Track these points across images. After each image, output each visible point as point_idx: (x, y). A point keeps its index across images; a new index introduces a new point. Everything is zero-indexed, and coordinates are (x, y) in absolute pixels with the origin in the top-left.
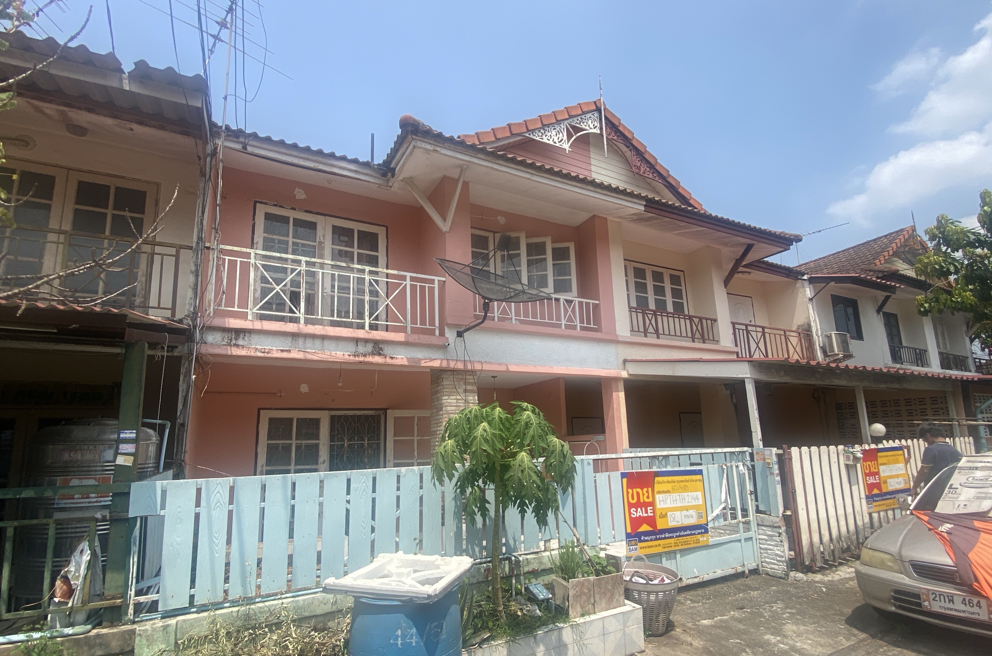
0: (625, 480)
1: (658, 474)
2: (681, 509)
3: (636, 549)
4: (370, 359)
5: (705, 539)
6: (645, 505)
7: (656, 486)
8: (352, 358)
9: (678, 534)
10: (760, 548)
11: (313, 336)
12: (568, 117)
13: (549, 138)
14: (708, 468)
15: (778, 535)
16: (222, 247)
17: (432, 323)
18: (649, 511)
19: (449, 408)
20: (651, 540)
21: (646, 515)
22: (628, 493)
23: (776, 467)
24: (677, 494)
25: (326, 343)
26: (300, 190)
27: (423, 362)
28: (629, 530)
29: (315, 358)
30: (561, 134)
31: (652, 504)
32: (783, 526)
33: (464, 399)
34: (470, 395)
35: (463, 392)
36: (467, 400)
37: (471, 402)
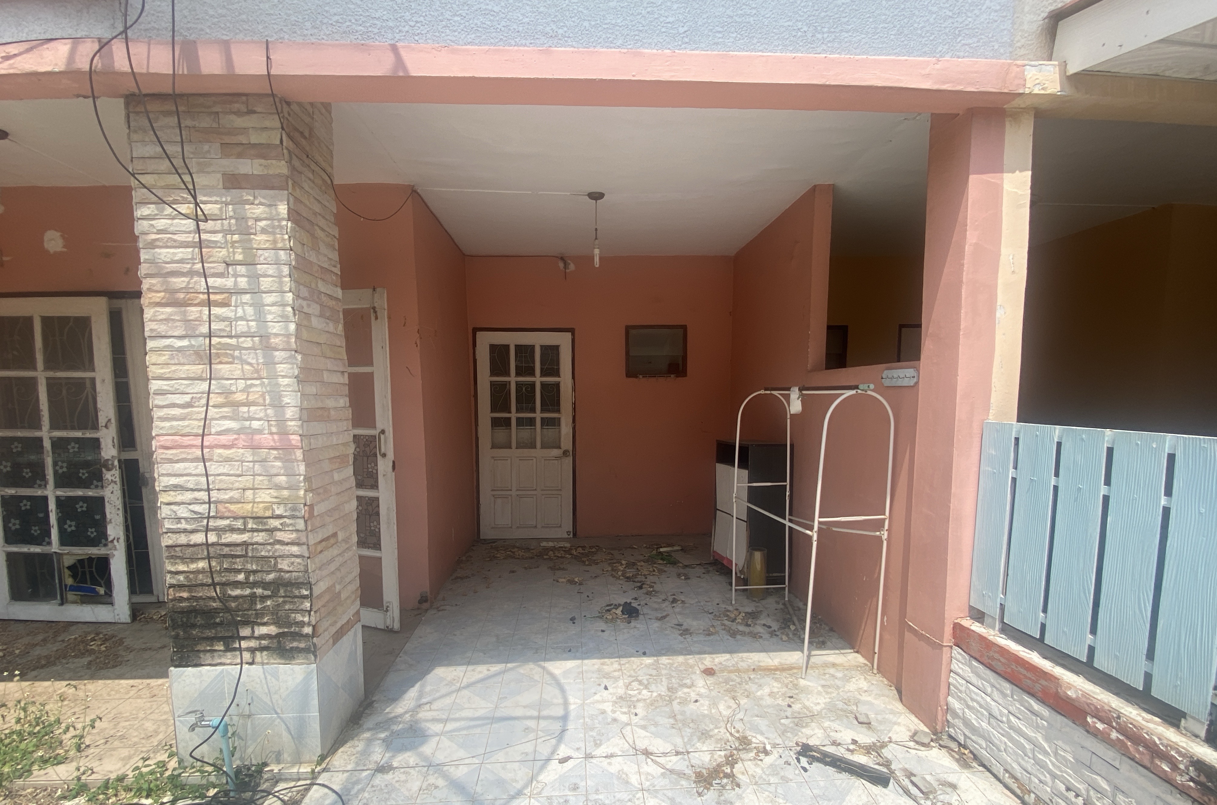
33: (231, 214)
34: (255, 197)
35: (221, 186)
36: (241, 219)
37: (258, 228)
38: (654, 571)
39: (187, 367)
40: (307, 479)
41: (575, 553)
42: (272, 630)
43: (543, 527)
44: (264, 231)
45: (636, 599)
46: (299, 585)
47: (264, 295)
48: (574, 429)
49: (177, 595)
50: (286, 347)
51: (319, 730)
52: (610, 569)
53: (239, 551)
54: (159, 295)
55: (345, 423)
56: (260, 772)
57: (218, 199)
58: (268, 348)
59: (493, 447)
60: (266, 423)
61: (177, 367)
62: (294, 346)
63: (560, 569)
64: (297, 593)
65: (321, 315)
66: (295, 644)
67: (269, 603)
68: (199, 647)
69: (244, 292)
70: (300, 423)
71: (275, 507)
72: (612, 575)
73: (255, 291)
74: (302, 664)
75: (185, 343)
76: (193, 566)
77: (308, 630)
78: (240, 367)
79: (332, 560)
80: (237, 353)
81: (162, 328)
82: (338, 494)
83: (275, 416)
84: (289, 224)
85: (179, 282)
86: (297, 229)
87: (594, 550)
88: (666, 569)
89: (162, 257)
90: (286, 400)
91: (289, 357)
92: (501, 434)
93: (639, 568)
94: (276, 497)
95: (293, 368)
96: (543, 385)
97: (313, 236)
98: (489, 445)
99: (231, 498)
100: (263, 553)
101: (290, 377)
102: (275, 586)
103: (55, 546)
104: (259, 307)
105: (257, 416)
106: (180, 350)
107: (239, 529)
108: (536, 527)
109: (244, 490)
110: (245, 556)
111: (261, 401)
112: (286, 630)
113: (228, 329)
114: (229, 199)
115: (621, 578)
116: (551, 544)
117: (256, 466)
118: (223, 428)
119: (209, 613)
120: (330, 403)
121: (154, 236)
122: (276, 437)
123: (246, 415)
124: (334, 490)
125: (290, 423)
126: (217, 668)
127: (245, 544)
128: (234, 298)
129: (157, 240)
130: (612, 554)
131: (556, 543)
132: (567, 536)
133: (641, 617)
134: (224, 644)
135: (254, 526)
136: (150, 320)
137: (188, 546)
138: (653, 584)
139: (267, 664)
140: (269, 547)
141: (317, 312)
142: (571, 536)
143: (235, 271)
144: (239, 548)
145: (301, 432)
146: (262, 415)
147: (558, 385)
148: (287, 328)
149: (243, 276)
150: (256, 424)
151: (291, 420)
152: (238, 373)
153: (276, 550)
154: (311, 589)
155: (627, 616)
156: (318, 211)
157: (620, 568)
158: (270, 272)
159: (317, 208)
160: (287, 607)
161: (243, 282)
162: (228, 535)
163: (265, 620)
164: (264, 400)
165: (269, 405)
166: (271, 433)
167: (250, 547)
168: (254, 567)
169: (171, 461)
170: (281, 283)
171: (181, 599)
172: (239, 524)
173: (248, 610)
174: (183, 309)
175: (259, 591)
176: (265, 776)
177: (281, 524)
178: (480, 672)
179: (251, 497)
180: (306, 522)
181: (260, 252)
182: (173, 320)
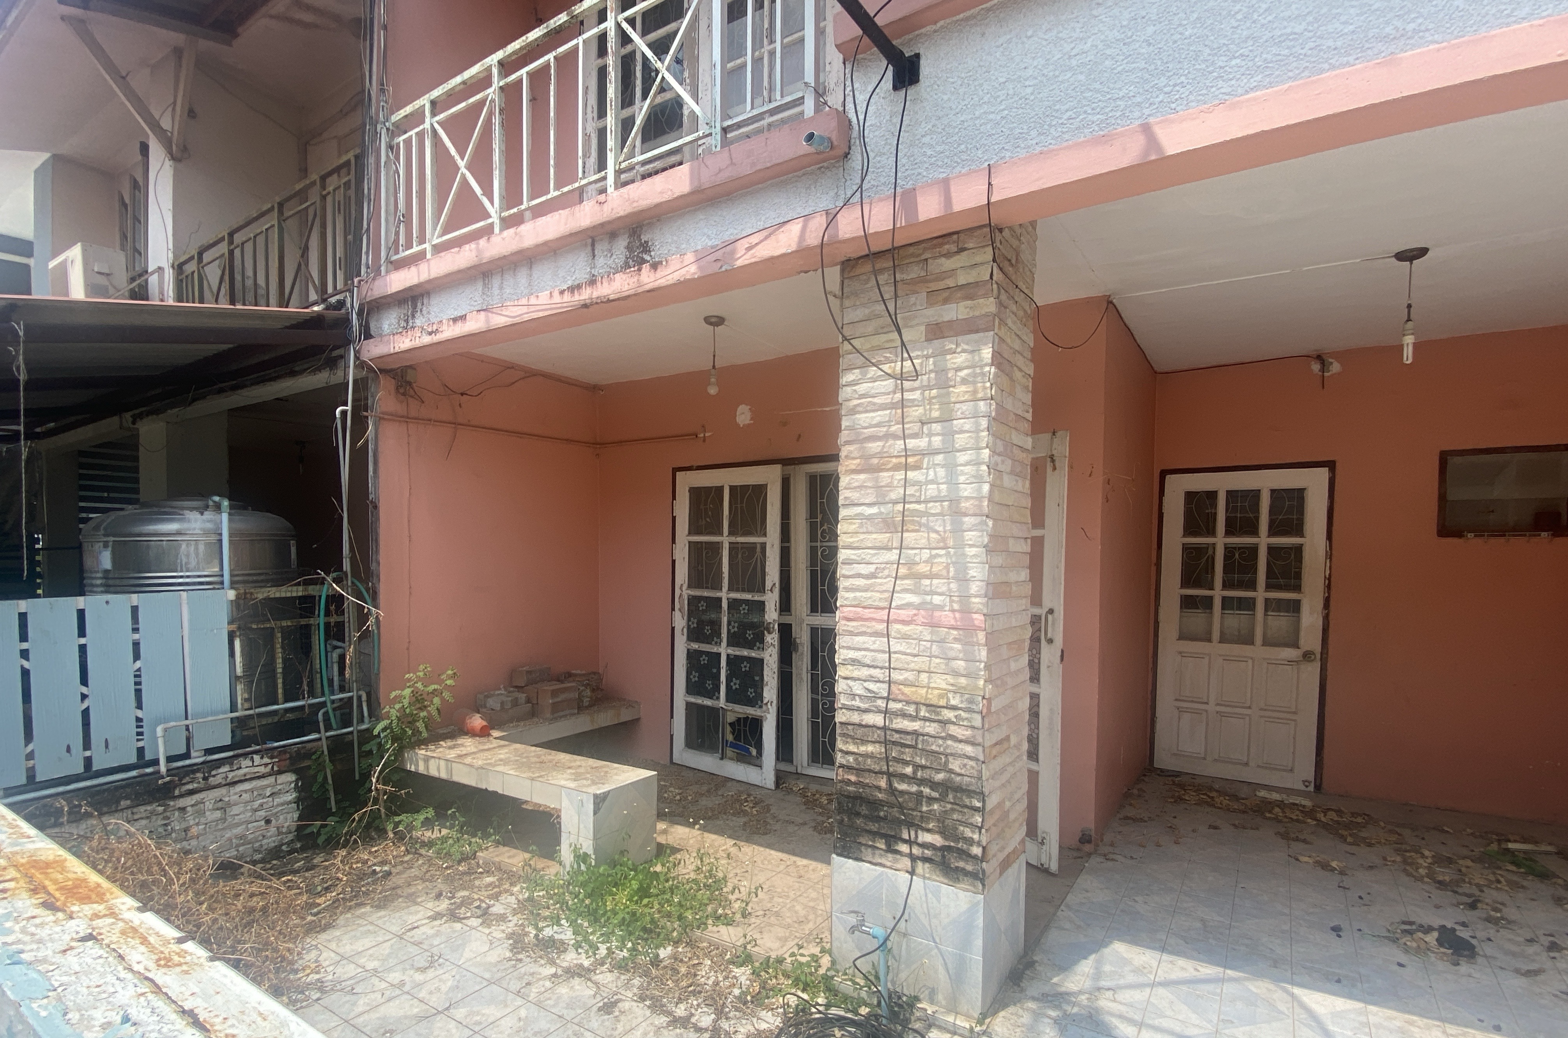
4: (603, 289)
8: (567, 297)
11: (512, 264)
16: (392, 116)
19: (865, 417)
25: (537, 272)
33: (932, 367)
34: (957, 345)
35: (923, 339)
36: (941, 371)
37: (958, 379)
38: (1499, 882)
39: (874, 536)
40: (988, 667)
41: (1323, 819)
42: (936, 840)
43: (1258, 766)
44: (964, 381)
45: (1464, 924)
46: (970, 793)
47: (958, 454)
48: (1326, 618)
49: (846, 777)
50: (978, 512)
51: (980, 979)
52: (1398, 859)
53: (909, 740)
54: (855, 462)
55: (1024, 601)
56: (911, 1006)
57: (919, 353)
58: (956, 512)
59: (1181, 638)
60: (948, 599)
61: (865, 536)
62: (986, 510)
63: (1297, 839)
64: (967, 801)
65: (1012, 472)
66: (961, 864)
67: (936, 807)
68: (863, 840)
69: (937, 452)
70: (985, 600)
71: (950, 695)
72: (1405, 870)
73: (949, 450)
74: (967, 890)
75: (874, 510)
76: (863, 749)
77: (976, 851)
78: (926, 535)
79: (1003, 770)
80: (924, 520)
81: (854, 496)
82: (1013, 688)
83: (958, 590)
84: (993, 369)
85: (874, 447)
86: (1000, 373)
87: (1359, 820)
88: (1525, 883)
89: (861, 422)
90: (972, 573)
91: (980, 523)
92: (1197, 619)
93: (1463, 869)
94: (952, 685)
95: (982, 536)
96: (1271, 549)
97: (1012, 379)
98: (1175, 634)
99: (906, 679)
100: (934, 748)
101: (977, 547)
102: (945, 788)
103: (722, 702)
104: (951, 468)
105: (939, 590)
106: (870, 518)
107: (911, 716)
108: (1247, 764)
109: (919, 672)
110: (914, 747)
111: (944, 573)
112: (952, 844)
113: (918, 494)
114: (930, 351)
115: (1426, 879)
116: (1275, 796)
117: (934, 647)
118: (903, 602)
119: (875, 804)
120: (1013, 577)
121: (856, 402)
122: (957, 615)
123: (928, 589)
124: (1010, 682)
125: (974, 600)
126: (877, 868)
127: (915, 733)
128: (926, 460)
129: (858, 405)
130: (1399, 835)
131: (1284, 796)
132: (1303, 788)
133: (1480, 960)
134: (886, 844)
135: (927, 715)
136: (846, 488)
137: (860, 725)
138: (1499, 906)
139: (929, 879)
140: (940, 742)
141: (1009, 469)
142: (1311, 788)
143: (930, 430)
144: (909, 737)
145: (985, 611)
146: (944, 589)
147: (1298, 550)
148: (979, 490)
149: (938, 434)
150: (937, 600)
151: (976, 596)
152: (923, 542)
153: (948, 747)
154: (984, 801)
155: (1450, 951)
156: (1017, 348)
157: (1421, 861)
158: (967, 427)
159: (1017, 345)
160: (955, 816)
161: (937, 441)
162: (899, 720)
163: (931, 826)
164: (948, 572)
165: (953, 578)
166: (953, 611)
167: (921, 738)
168: (923, 762)
169: (851, 634)
170: (978, 439)
171: (849, 782)
172: (911, 709)
173: (913, 810)
174: (876, 475)
175: (927, 791)
176: (918, 1014)
177: (956, 717)
178: (1183, 969)
179: (926, 680)
180: (983, 718)
181: (957, 406)
182: (866, 487)
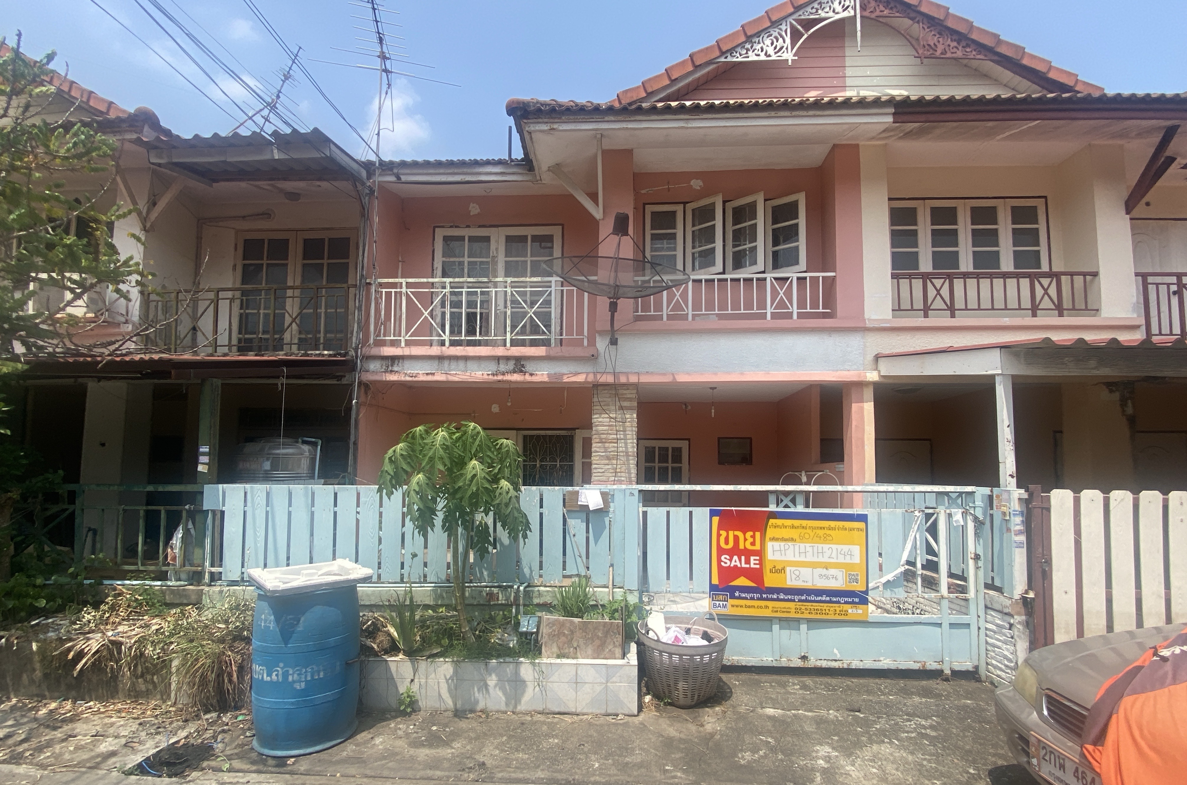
0: (716, 519)
1: (774, 515)
2: (813, 565)
3: (725, 606)
4: (508, 377)
5: (860, 611)
6: (747, 554)
7: (769, 531)
8: (491, 377)
9: (803, 598)
10: (987, 643)
11: (456, 358)
12: (792, 10)
13: (760, 52)
14: (879, 515)
15: (1007, 626)
16: (380, 280)
17: (580, 332)
18: (752, 562)
19: (600, 428)
20: (752, 599)
21: (748, 566)
22: (719, 535)
23: (1018, 520)
24: (808, 545)
25: (470, 364)
26: (475, 205)
27: (565, 377)
28: (715, 581)
29: (456, 379)
30: (781, 40)
31: (760, 553)
32: (1019, 614)
33: (620, 417)
34: (627, 413)
35: (618, 409)
36: (622, 419)
39: (603, 460)
44: (629, 422)
47: (628, 441)
50: (633, 456)
54: (597, 440)
57: (616, 413)
58: (628, 456)
60: (625, 478)
69: (622, 439)
70: (636, 479)
73: (625, 439)
80: (619, 457)
81: (598, 450)
83: (628, 476)
84: (637, 420)
85: (603, 436)
86: (639, 422)
90: (632, 472)
95: (634, 462)
96: (673, 468)
105: (623, 476)
106: (602, 456)
114: (620, 413)
121: (597, 424)
123: (619, 476)
125: (633, 479)
128: (619, 441)
143: (620, 433)
147: (680, 468)
149: (622, 435)
150: (622, 479)
158: (630, 433)
164: (626, 471)
166: (627, 482)
174: (603, 444)
181: (627, 428)
182: (600, 447)
